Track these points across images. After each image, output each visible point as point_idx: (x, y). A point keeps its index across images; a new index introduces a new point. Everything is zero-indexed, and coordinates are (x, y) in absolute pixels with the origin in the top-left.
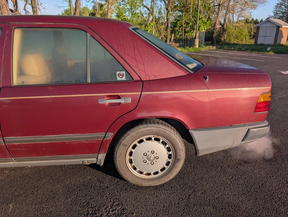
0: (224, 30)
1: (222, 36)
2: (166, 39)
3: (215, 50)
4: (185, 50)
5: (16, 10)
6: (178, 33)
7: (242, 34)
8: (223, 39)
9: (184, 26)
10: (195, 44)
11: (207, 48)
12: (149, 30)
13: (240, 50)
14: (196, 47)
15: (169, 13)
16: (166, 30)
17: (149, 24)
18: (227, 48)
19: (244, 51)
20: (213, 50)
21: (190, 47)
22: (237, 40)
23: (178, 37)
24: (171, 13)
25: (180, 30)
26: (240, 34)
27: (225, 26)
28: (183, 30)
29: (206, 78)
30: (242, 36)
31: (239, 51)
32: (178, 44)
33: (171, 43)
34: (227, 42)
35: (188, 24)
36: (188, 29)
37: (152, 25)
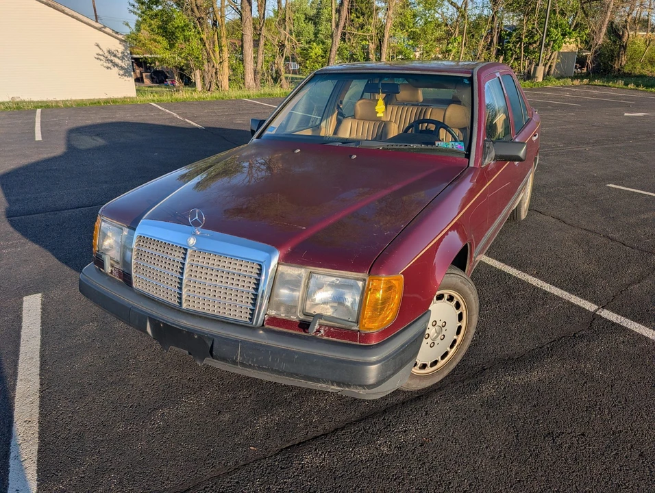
0: (622, 47)
1: (615, 60)
3: (576, 86)
6: (512, 54)
8: (617, 66)
9: (525, 40)
10: (536, 76)
11: (560, 82)
12: (454, 50)
13: (624, 87)
14: (537, 81)
16: (488, 49)
17: (455, 39)
18: (603, 82)
21: (524, 80)
22: (649, 68)
23: (512, 61)
25: (515, 48)
27: (625, 39)
28: (522, 48)
34: (626, 71)
35: (533, 37)
36: (534, 45)
37: (460, 40)
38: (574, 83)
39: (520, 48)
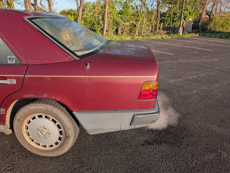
0: (211, 20)
1: (208, 25)
2: (156, 27)
3: (198, 37)
4: (170, 37)
5: (35, 5)
6: (167, 22)
7: (227, 23)
8: (209, 28)
9: (172, 16)
10: (179, 32)
11: (190, 35)
12: (140, 20)
13: (221, 37)
14: (180, 35)
15: (159, 6)
16: (156, 20)
17: (141, 14)
18: (209, 35)
19: (224, 38)
20: (195, 37)
21: (174, 34)
22: (222, 29)
23: (167, 25)
24: (161, 4)
25: (168, 19)
26: (225, 23)
27: (212, 16)
28: (171, 19)
29: (87, 65)
30: (227, 25)
31: (219, 39)
32: (165, 32)
33: (160, 30)
34: (213, 30)
35: (176, 14)
36: (176, 18)
37: (143, 15)
38: (196, 35)
39: (170, 19)
